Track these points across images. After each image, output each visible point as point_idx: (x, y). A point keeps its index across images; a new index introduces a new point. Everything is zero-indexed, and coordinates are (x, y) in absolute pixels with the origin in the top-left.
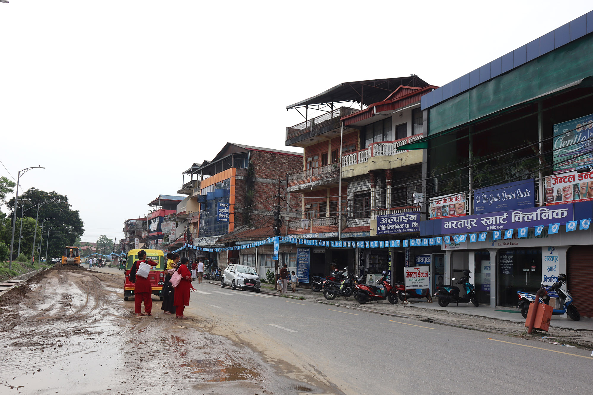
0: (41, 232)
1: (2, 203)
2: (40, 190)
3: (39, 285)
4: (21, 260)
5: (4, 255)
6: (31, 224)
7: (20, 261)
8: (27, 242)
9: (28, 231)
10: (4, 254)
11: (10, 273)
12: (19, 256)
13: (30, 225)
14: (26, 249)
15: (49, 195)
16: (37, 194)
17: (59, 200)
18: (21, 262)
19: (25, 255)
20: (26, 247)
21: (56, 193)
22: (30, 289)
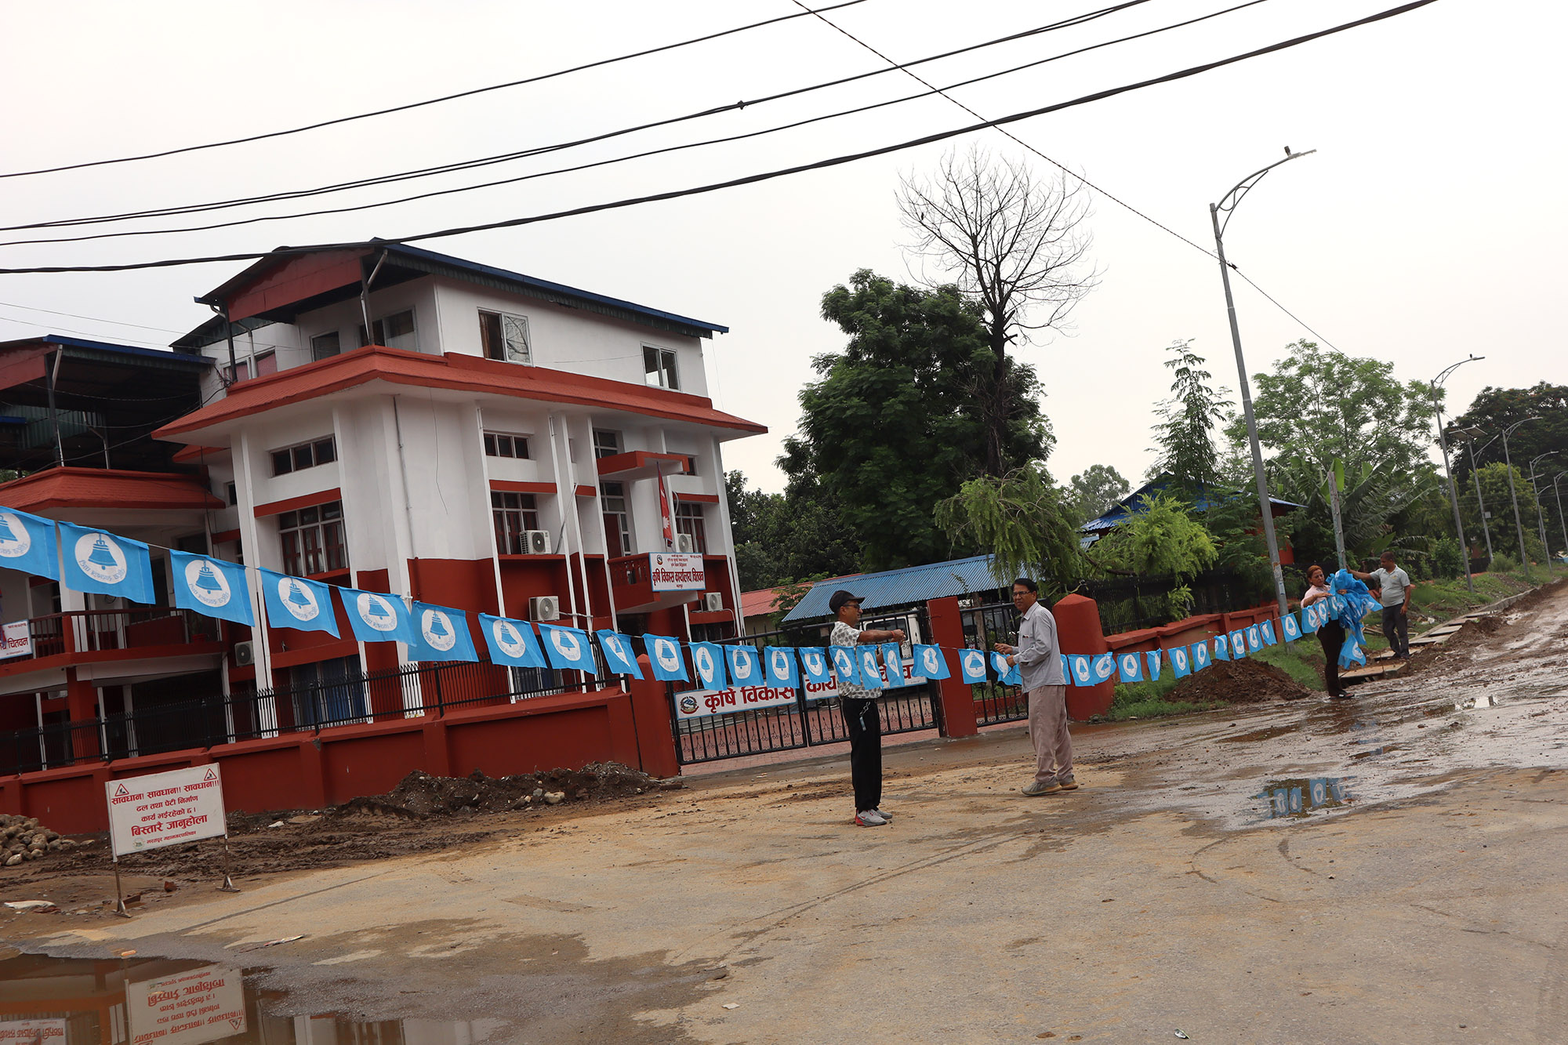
0: (1533, 492)
1: (1427, 443)
2: (1506, 389)
3: (1526, 614)
4: (1501, 567)
5: (1456, 564)
6: (1504, 479)
7: (1497, 570)
8: (1506, 523)
9: (1501, 497)
10: (1453, 561)
11: (1473, 599)
12: (1492, 560)
13: (1503, 481)
14: (1505, 539)
15: (1533, 393)
16: (1501, 400)
17: (1563, 401)
18: (1501, 573)
19: (1509, 556)
20: (1507, 535)
21: (1549, 386)
22: (1505, 622)
